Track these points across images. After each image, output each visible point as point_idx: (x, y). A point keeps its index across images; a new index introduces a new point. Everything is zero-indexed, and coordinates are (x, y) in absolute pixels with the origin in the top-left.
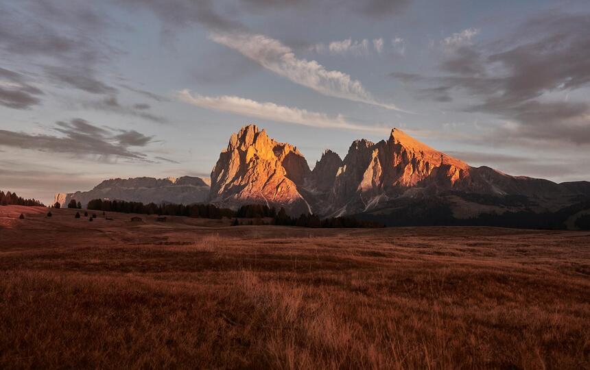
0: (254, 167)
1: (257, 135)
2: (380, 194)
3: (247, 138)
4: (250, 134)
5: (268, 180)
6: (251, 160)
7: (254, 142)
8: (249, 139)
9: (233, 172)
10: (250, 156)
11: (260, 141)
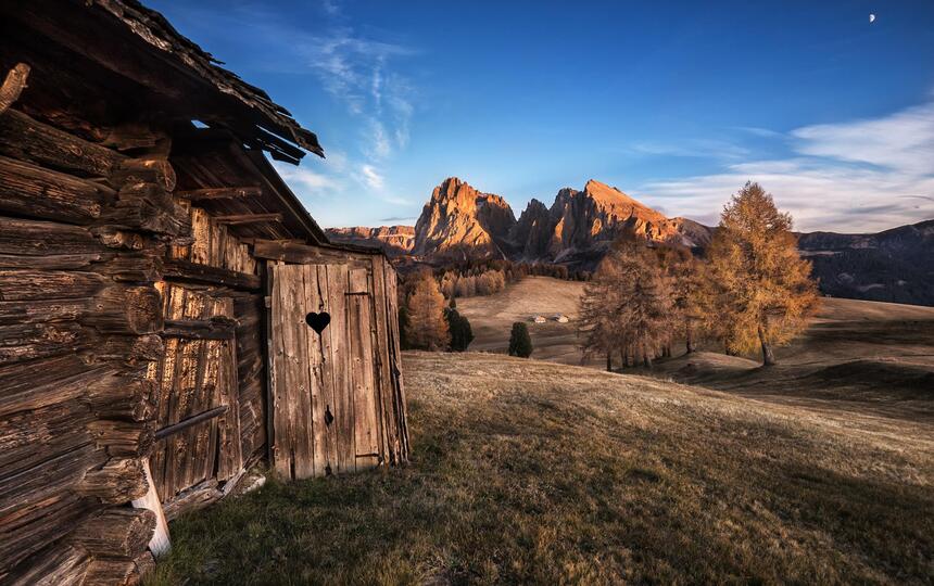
0: (453, 221)
1: (458, 188)
2: (570, 246)
3: (449, 191)
4: (453, 186)
5: (467, 234)
6: (451, 214)
7: (456, 195)
8: (450, 192)
9: (434, 224)
10: (449, 211)
11: (461, 194)
